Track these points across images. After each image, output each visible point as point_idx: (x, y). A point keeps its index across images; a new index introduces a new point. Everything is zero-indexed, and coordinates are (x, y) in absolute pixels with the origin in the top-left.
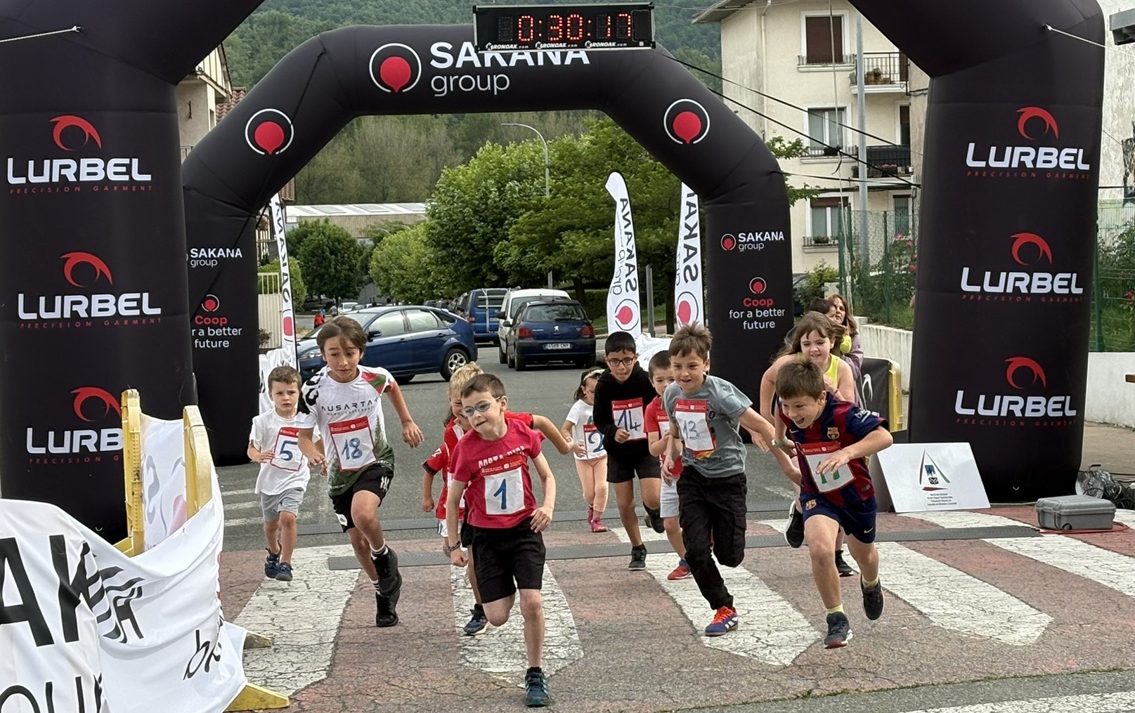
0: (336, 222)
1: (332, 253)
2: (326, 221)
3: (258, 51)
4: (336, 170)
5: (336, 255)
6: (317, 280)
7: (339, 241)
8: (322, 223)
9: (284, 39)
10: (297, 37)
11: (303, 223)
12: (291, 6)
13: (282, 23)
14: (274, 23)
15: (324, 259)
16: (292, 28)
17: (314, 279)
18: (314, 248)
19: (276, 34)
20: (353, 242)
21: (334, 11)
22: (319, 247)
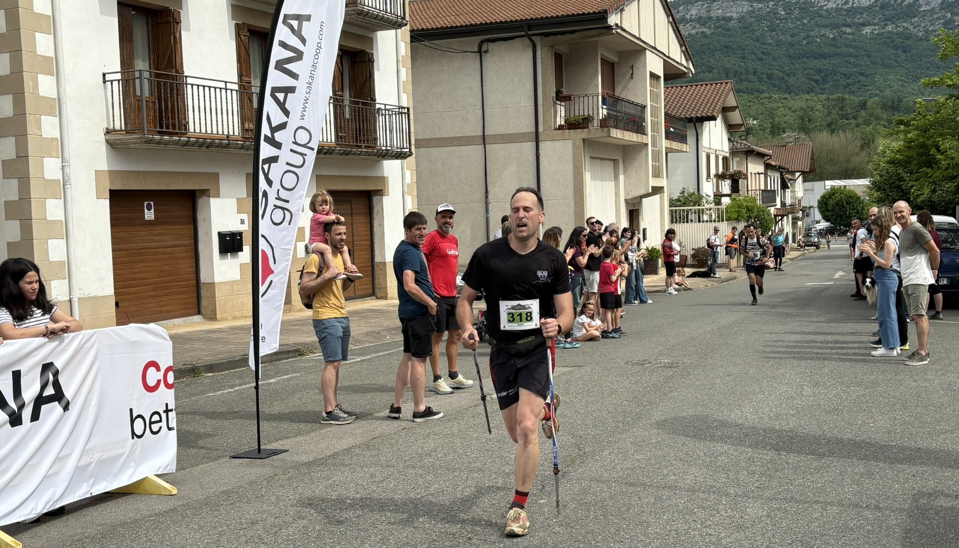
0: (852, 188)
1: (847, 203)
2: (845, 187)
3: (831, 113)
4: (861, 164)
5: (850, 205)
6: (839, 218)
7: (851, 197)
8: (842, 188)
9: (843, 107)
10: (850, 106)
11: (833, 188)
12: (850, 93)
13: (843, 99)
14: (839, 100)
15: (843, 207)
16: (848, 101)
17: (837, 218)
18: (838, 201)
19: (840, 105)
20: (858, 198)
21: (871, 94)
22: (840, 201)
